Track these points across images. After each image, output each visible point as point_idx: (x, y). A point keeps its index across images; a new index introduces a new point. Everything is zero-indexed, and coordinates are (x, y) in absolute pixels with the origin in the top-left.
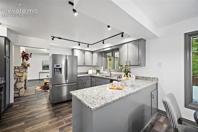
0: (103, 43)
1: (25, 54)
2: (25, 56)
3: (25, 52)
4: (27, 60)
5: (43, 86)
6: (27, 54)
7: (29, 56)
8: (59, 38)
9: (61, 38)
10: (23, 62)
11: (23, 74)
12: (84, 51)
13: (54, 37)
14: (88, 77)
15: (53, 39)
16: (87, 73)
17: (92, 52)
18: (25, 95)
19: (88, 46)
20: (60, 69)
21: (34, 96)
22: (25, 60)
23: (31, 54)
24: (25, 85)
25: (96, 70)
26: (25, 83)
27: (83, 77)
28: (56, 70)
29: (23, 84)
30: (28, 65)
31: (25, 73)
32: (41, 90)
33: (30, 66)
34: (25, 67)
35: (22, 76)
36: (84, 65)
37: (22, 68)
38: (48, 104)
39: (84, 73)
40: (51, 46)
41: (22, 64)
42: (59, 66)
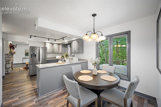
0: (63, 39)
1: (12, 46)
2: (12, 47)
3: (12, 44)
4: (13, 50)
5: (26, 67)
6: (13, 45)
7: (15, 47)
8: (34, 36)
9: (36, 37)
10: (10, 50)
11: (11, 58)
12: (52, 44)
13: (31, 36)
14: (55, 60)
15: (30, 37)
16: (55, 58)
17: (59, 44)
18: (12, 72)
19: (55, 41)
20: (35, 55)
21: (18, 73)
22: (12, 50)
23: (16, 45)
24: (12, 66)
25: (61, 56)
26: (12, 65)
27: (51, 60)
28: (32, 56)
29: (11, 65)
30: (14, 53)
31: (12, 58)
32: (23, 69)
33: (16, 53)
34: (12, 54)
35: (10, 60)
36: (53, 52)
37: (10, 54)
38: (27, 76)
39: (53, 58)
40: (29, 41)
41: (10, 52)
42: (34, 53)
